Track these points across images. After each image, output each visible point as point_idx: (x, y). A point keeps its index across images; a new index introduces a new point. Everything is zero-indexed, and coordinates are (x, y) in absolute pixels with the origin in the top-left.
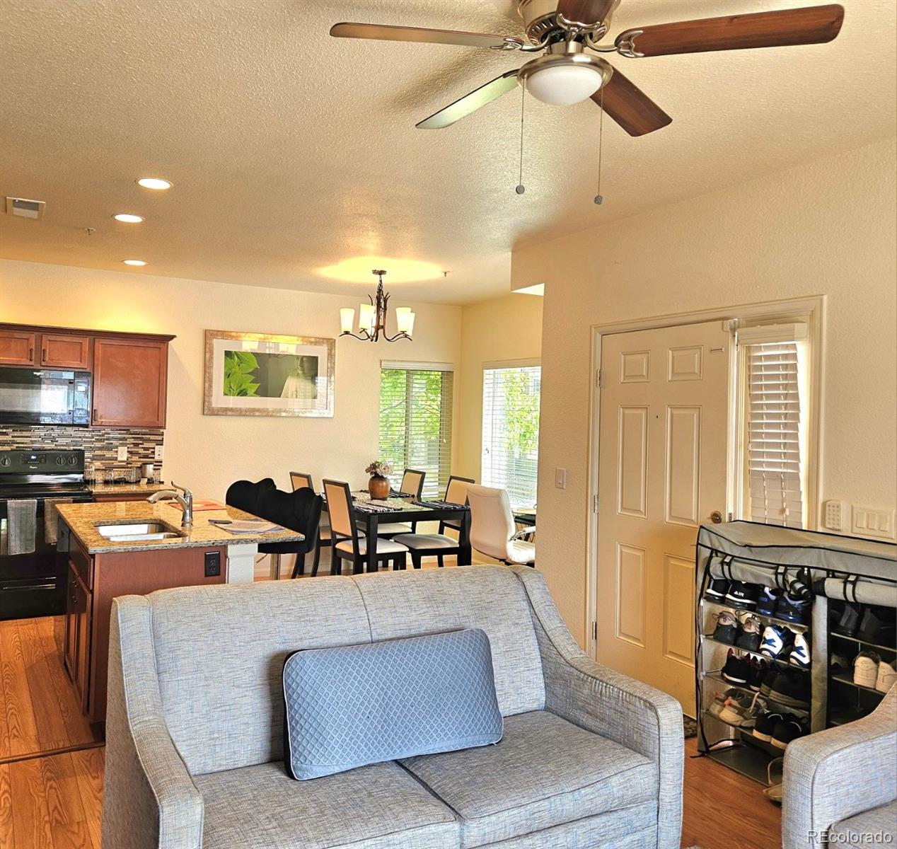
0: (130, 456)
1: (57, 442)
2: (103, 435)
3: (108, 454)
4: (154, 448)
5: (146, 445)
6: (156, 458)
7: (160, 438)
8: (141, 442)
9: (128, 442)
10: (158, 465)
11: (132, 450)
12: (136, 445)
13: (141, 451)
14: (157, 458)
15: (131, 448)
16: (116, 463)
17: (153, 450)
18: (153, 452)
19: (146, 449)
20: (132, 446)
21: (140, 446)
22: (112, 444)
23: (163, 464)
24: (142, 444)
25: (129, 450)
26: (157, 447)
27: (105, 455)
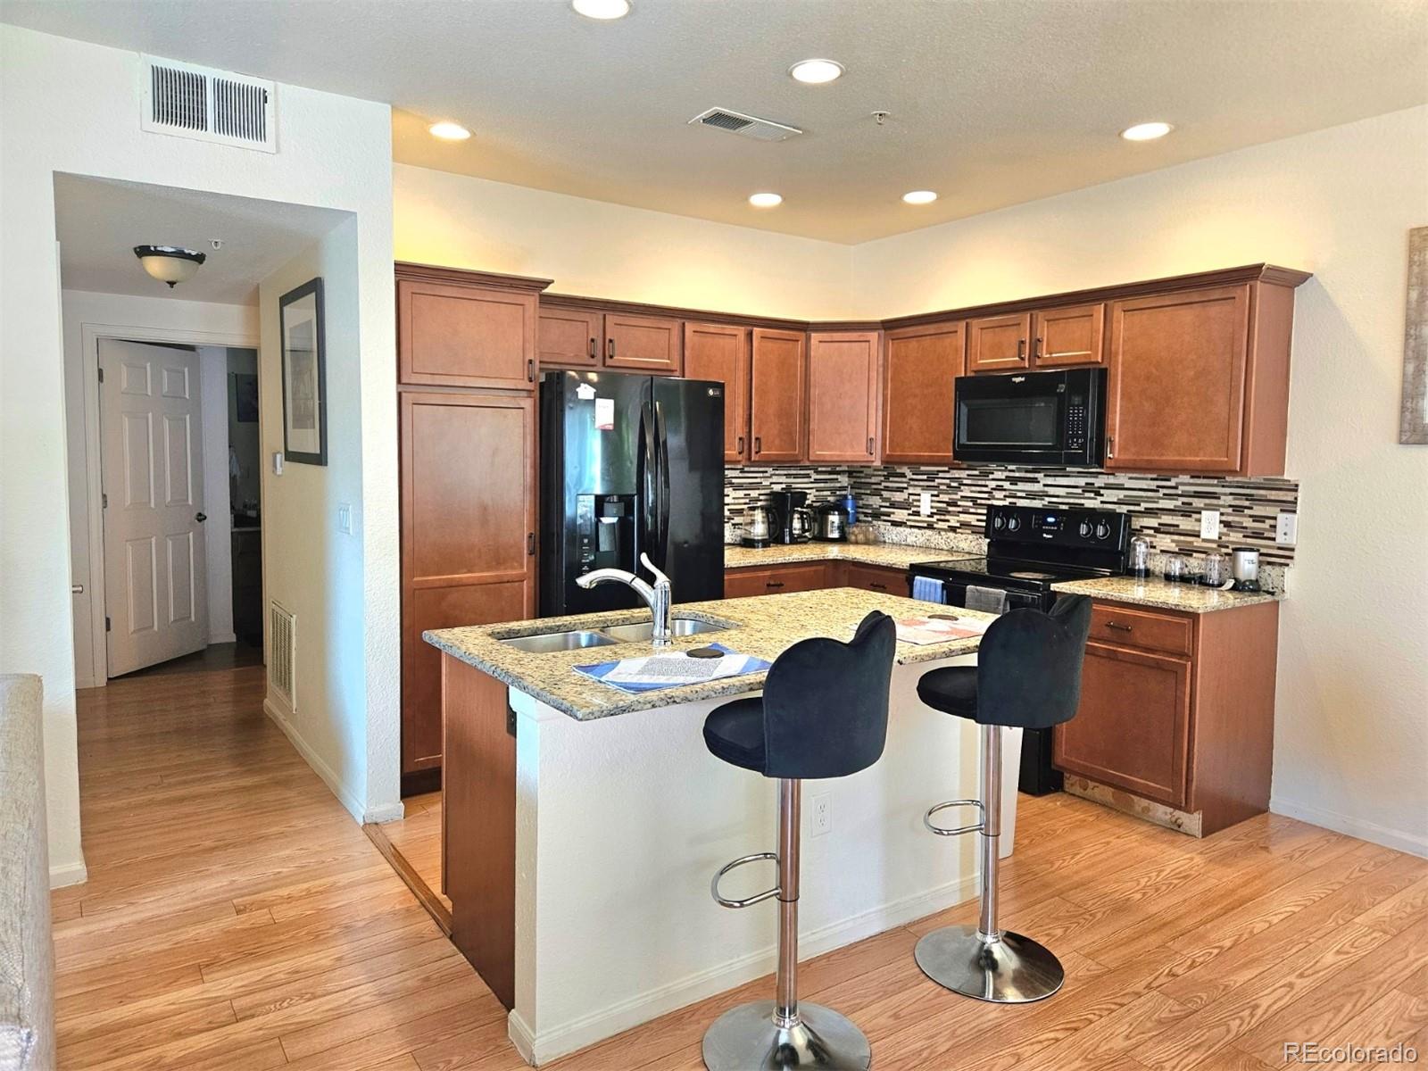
0: (1225, 530)
1: (1102, 495)
2: (1176, 488)
3: (1185, 524)
4: (1275, 518)
5: (1259, 510)
6: (1277, 541)
7: (1289, 497)
8: (1247, 503)
9: (1221, 502)
10: (1285, 555)
11: (1230, 519)
12: (1238, 509)
13: (1248, 523)
14: (1280, 540)
15: (1228, 514)
16: (1197, 543)
17: (1272, 522)
18: (1274, 527)
19: (1257, 519)
20: (1230, 510)
21: (1246, 511)
22: (1191, 504)
23: (1295, 554)
24: (1251, 508)
25: (1224, 518)
26: (1281, 517)
27: (1178, 526)
